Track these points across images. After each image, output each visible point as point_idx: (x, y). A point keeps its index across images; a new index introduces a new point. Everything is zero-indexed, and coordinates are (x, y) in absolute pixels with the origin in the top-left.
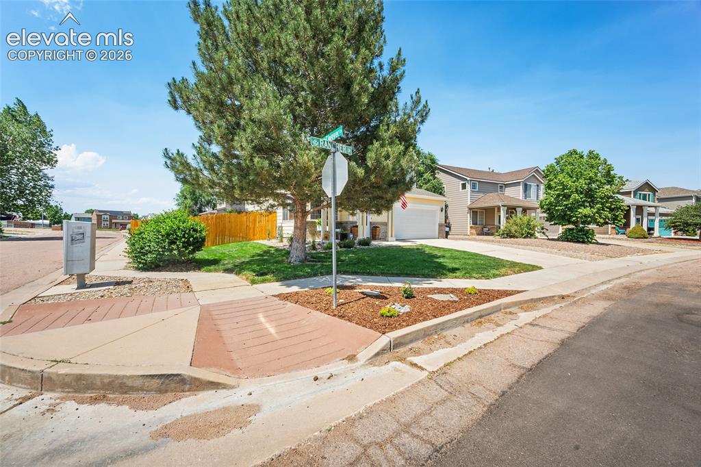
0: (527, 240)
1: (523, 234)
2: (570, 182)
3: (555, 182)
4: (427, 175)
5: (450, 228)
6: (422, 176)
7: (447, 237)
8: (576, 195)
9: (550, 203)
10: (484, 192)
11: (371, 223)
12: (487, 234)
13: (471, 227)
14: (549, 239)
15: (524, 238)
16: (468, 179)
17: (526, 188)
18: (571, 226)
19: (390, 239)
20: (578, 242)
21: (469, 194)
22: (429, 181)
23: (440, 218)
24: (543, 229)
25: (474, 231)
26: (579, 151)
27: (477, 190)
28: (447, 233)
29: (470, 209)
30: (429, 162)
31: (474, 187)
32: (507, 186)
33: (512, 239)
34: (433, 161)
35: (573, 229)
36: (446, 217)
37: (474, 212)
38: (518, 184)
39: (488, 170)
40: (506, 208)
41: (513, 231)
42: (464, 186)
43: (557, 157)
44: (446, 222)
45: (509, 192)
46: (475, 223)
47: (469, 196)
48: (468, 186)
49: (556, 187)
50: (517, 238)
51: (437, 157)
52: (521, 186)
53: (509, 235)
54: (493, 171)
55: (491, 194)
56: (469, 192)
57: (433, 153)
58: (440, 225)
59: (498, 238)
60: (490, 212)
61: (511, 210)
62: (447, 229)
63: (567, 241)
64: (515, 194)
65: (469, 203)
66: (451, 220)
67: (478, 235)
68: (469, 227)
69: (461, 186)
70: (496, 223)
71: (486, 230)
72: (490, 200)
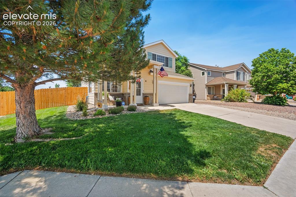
0: (242, 103)
1: (238, 100)
2: (272, 68)
3: (262, 68)
4: (183, 68)
5: (196, 96)
6: (180, 69)
7: (194, 102)
8: (277, 75)
9: (258, 82)
10: (214, 77)
11: (143, 94)
12: (216, 99)
13: (207, 96)
14: (255, 103)
15: (240, 102)
16: (206, 69)
17: (238, 74)
18: (270, 95)
19: (155, 104)
20: (276, 105)
21: (206, 78)
22: (184, 71)
23: (190, 91)
24: (251, 96)
25: (209, 98)
26: (275, 49)
27: (211, 75)
28: (194, 99)
29: (207, 86)
30: (184, 61)
31: (209, 74)
32: (226, 73)
33: (232, 103)
34: (186, 60)
35: (272, 97)
36: (194, 91)
37: (209, 88)
38: (233, 72)
39: (215, 66)
40: (228, 85)
41: (233, 98)
42: (203, 74)
43: (261, 53)
44: (193, 93)
45: (228, 76)
46: (209, 93)
47: (206, 79)
48: (206, 74)
49: (262, 71)
50: (235, 102)
51: (188, 58)
52: (235, 73)
53: (230, 100)
54: (218, 66)
55: (218, 78)
56: (206, 76)
57: (186, 56)
58: (190, 95)
59: (224, 102)
60: (217, 87)
61: (231, 86)
62: (194, 97)
63: (268, 104)
64: (232, 77)
65: (206, 83)
66: (196, 92)
67: (211, 100)
68: (206, 96)
69: (201, 74)
70: (221, 93)
71: (215, 97)
72: (218, 81)
